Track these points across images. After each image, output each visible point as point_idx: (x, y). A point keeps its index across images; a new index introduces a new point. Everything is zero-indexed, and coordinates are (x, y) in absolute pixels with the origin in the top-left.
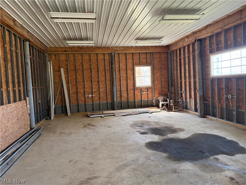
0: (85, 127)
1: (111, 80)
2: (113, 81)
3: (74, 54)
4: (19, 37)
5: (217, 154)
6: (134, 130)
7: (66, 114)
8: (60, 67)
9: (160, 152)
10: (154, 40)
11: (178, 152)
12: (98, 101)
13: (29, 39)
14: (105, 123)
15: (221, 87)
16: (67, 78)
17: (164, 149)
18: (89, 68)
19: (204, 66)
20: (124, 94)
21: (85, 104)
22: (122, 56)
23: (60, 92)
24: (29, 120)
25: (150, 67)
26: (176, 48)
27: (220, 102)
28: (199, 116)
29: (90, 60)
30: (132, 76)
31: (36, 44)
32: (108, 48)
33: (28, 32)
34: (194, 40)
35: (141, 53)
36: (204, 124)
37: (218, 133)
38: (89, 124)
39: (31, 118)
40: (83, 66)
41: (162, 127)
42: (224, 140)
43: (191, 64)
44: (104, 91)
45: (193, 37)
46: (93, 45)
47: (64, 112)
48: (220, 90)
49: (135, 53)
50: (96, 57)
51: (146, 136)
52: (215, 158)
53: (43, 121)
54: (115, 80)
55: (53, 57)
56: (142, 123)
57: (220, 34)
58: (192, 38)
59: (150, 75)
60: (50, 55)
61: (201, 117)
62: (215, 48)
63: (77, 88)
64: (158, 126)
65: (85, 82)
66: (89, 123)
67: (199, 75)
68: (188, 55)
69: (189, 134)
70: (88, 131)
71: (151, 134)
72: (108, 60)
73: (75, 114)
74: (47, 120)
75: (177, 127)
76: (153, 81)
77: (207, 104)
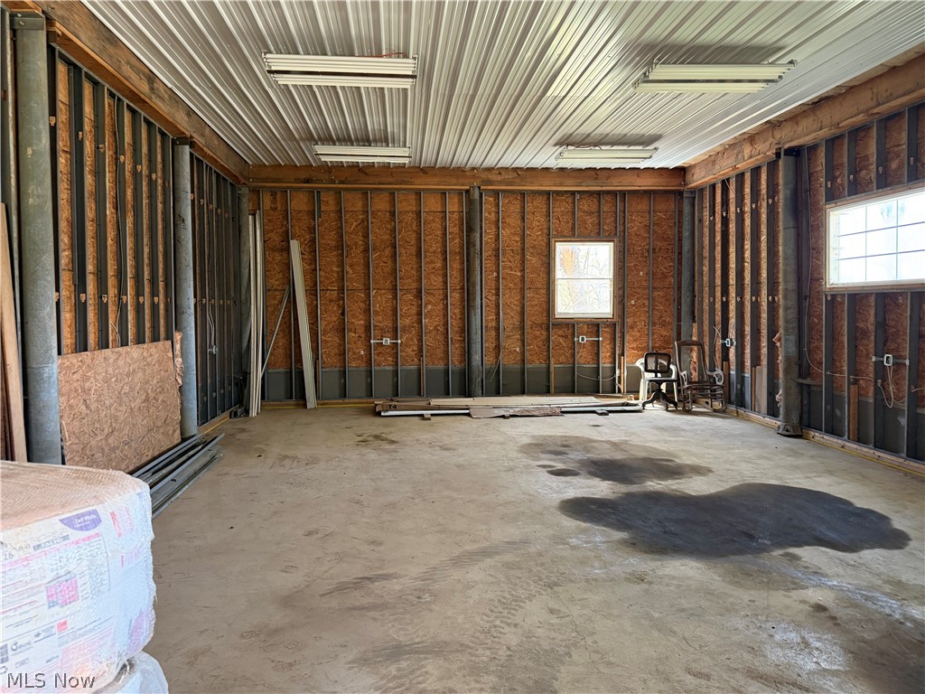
0: (364, 444)
1: (462, 288)
2: (471, 292)
3: (338, 192)
4: (160, 130)
5: (799, 544)
6: (531, 462)
7: (302, 402)
8: (288, 237)
9: (605, 526)
10: (625, 147)
11: (664, 532)
12: (413, 360)
13: (191, 137)
14: (434, 435)
15: (861, 325)
16: (311, 274)
17: (619, 521)
18: (389, 243)
19: (804, 248)
20: (510, 341)
21: (369, 369)
22: (510, 202)
23: (285, 323)
24: (179, 407)
25: (612, 244)
26: (709, 178)
27: (856, 382)
28: (780, 431)
29: (393, 214)
30: (543, 275)
31: (211, 154)
32: (459, 172)
33: (190, 112)
34: (774, 151)
35: (578, 192)
36: (788, 458)
37: (831, 485)
38: (377, 437)
39: (185, 403)
40: (366, 236)
41: (631, 459)
42: (842, 506)
43: (762, 239)
44: (439, 328)
45: (771, 140)
46: (406, 161)
47: (296, 393)
48: (857, 335)
49: (558, 193)
50: (414, 202)
51: (567, 482)
52: (787, 555)
53: (221, 421)
54: (478, 288)
55: (266, 201)
56: (565, 443)
57: (863, 134)
58: (768, 143)
59: (611, 277)
60: (256, 191)
61: (788, 433)
62: (846, 183)
63: (344, 310)
64: (618, 456)
65: (373, 293)
66: (377, 432)
67: (785, 281)
68: (754, 206)
69: (723, 484)
70: (372, 455)
71: (589, 476)
72: (456, 216)
73: (331, 404)
74: (235, 416)
75: (689, 462)
76: (621, 298)
77: (813, 388)
